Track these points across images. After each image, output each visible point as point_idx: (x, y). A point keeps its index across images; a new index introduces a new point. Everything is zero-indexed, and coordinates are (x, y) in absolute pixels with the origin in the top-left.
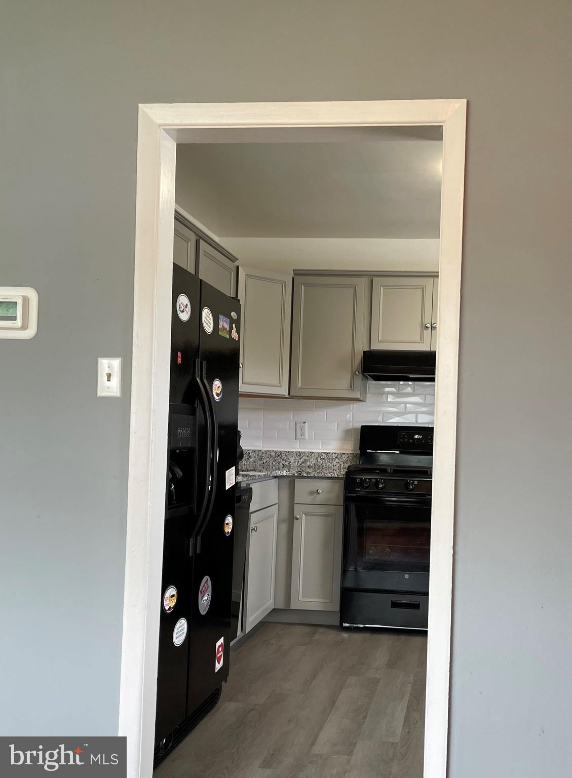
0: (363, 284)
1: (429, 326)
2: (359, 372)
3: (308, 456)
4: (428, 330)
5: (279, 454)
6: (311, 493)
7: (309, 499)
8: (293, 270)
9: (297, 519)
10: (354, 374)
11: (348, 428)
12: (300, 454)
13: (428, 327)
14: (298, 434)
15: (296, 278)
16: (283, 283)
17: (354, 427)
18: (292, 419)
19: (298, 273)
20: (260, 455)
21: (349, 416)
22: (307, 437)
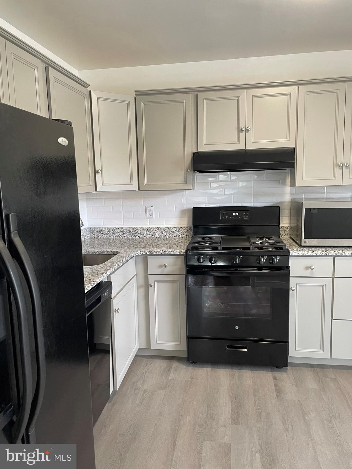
0: (189, 98)
1: (244, 129)
2: (190, 170)
3: (156, 230)
4: (243, 133)
5: (135, 230)
6: (160, 266)
7: (159, 271)
8: (135, 91)
9: (151, 286)
10: (186, 172)
11: (183, 209)
12: (150, 229)
13: (243, 131)
14: (148, 214)
15: (137, 98)
16: (128, 103)
17: (188, 208)
18: (142, 204)
19: (139, 94)
20: (122, 231)
21: (184, 200)
22: (154, 217)
